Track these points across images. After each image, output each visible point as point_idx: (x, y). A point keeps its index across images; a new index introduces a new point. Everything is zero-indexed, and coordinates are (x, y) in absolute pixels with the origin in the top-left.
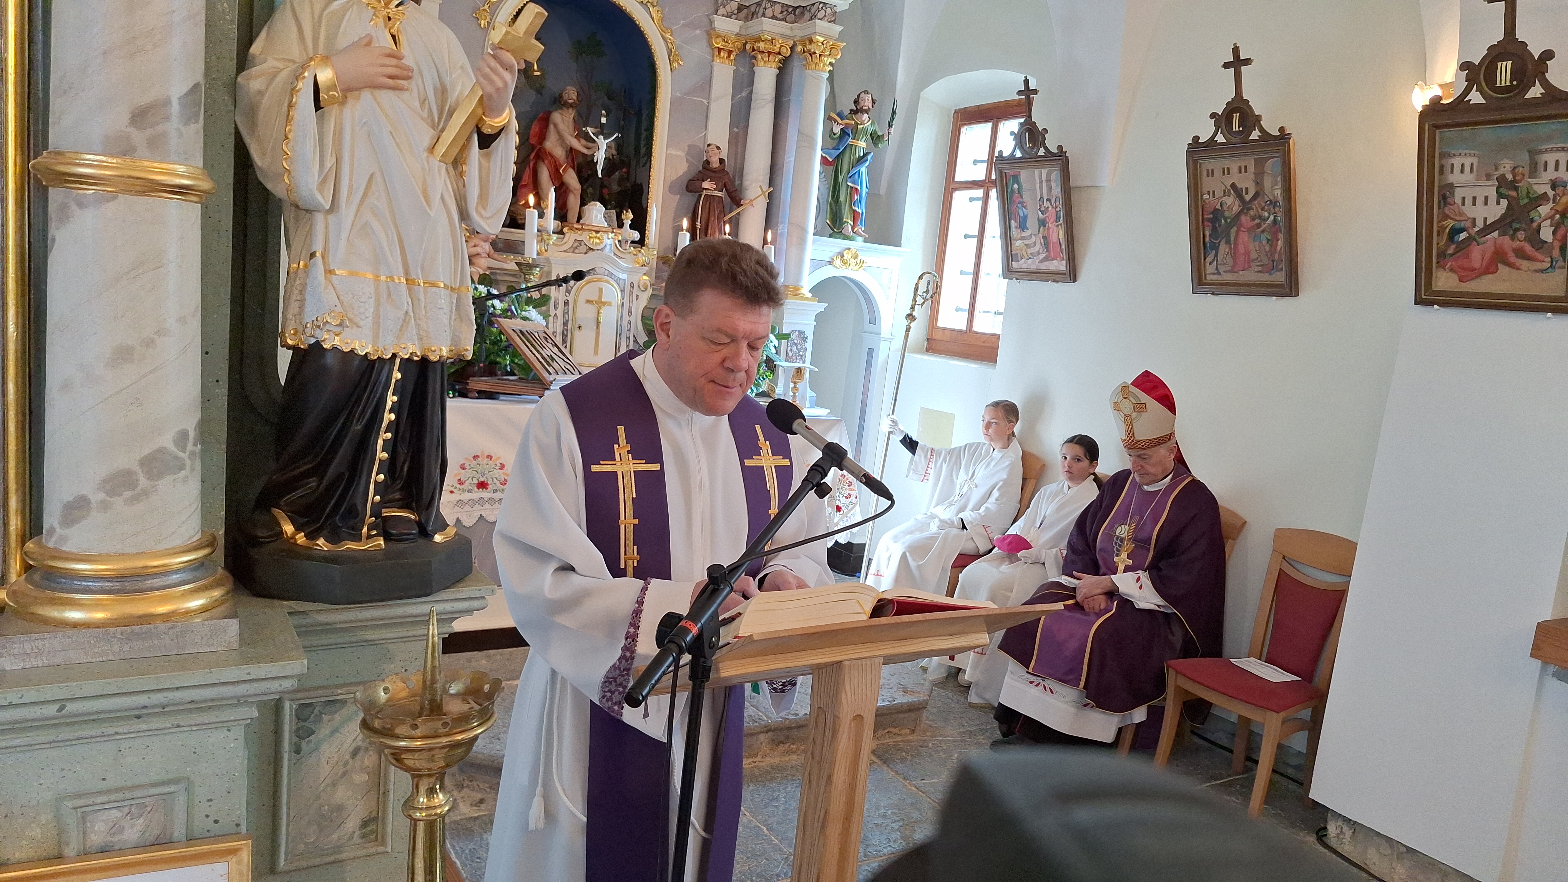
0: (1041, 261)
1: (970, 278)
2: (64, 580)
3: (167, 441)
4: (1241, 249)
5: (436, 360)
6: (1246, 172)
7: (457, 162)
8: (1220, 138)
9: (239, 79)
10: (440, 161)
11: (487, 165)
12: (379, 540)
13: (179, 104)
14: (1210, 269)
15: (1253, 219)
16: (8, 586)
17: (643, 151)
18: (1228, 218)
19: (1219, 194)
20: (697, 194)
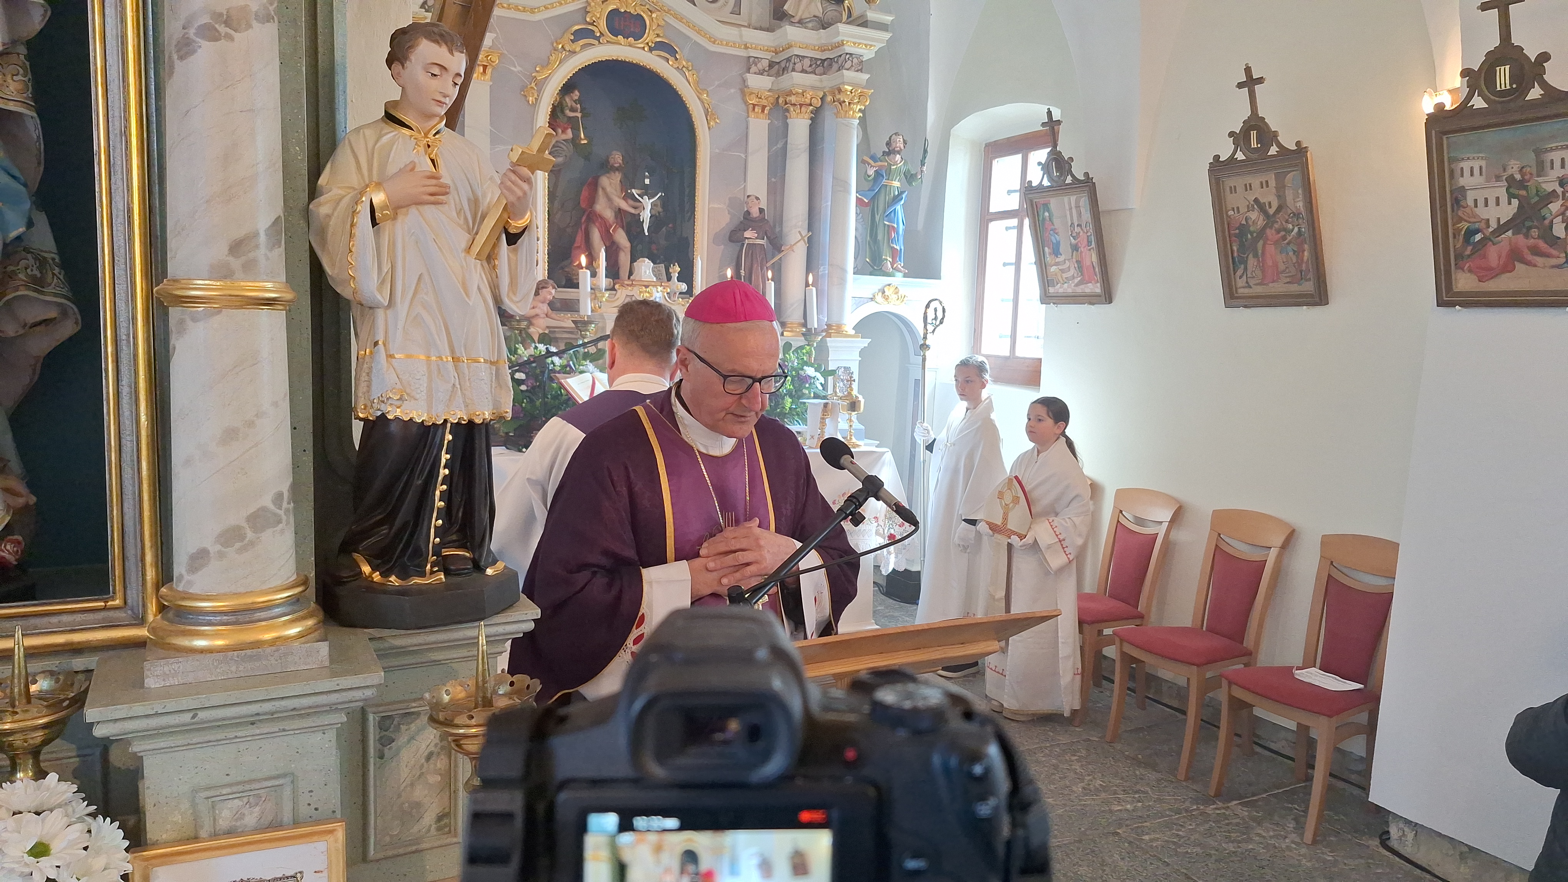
0: (1077, 285)
1: (1010, 305)
2: (191, 616)
3: (267, 501)
4: (1270, 263)
5: (480, 422)
7: (490, 258)
8: (1240, 156)
9: (311, 206)
10: (476, 258)
11: (515, 258)
12: (441, 575)
13: (266, 235)
14: (1241, 283)
15: (1278, 232)
16: (147, 625)
17: (687, 206)
18: (1254, 232)
19: (1243, 209)
20: (740, 243)
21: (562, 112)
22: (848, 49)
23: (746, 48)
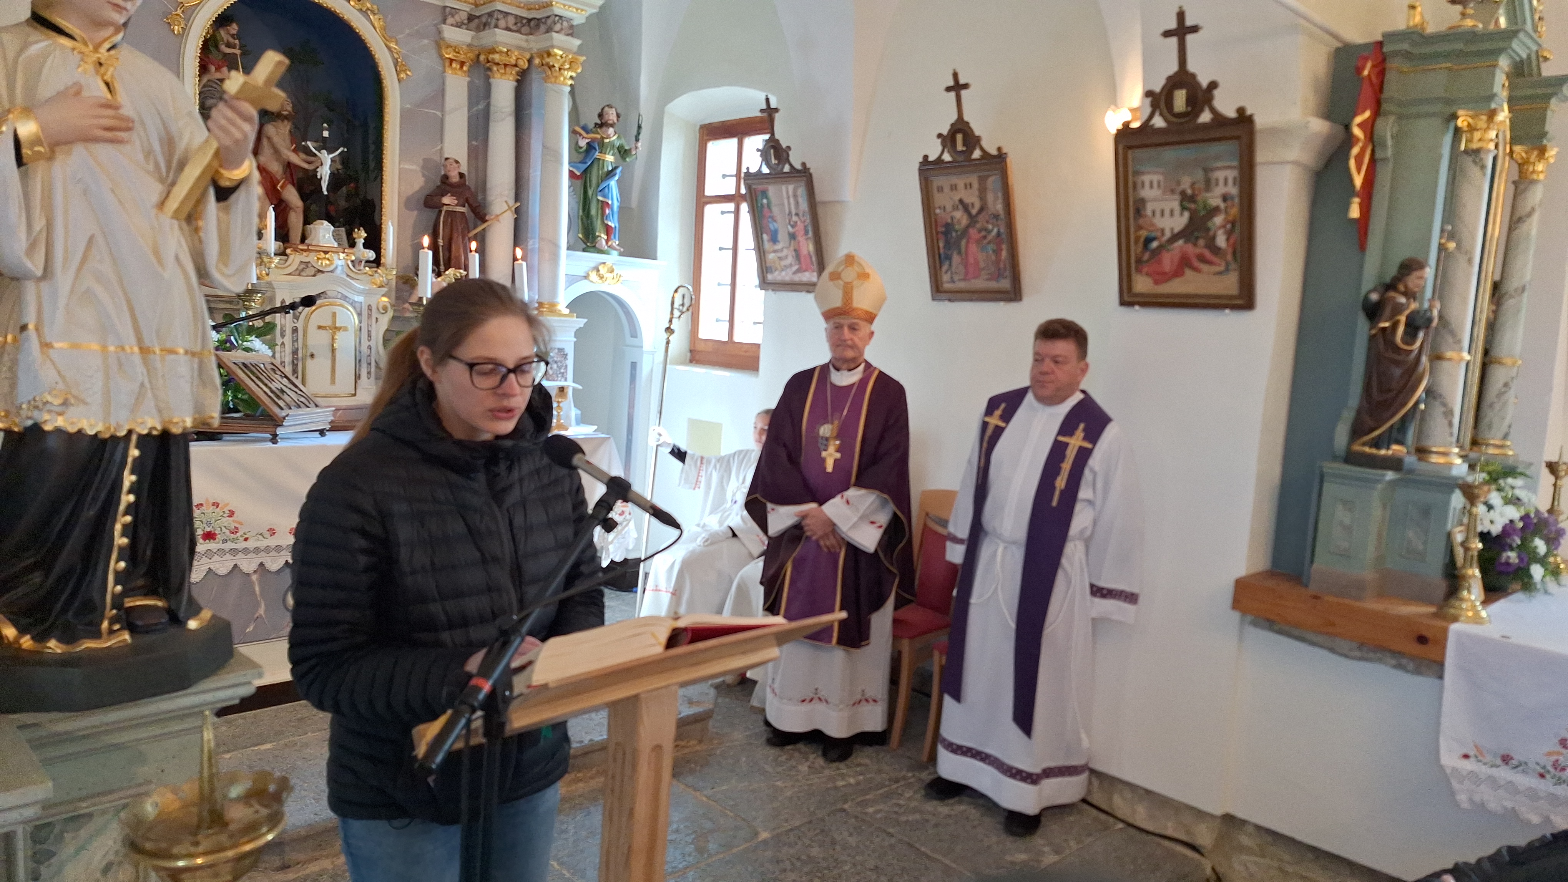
4: (971, 260)
5: (179, 432)
6: (971, 188)
7: (191, 218)
8: (947, 157)
10: (172, 218)
11: (226, 218)
12: (124, 634)
14: (946, 278)
15: (980, 231)
17: (372, 165)
18: (959, 231)
19: (949, 208)
20: (437, 210)
21: (217, 47)
22: (557, 10)
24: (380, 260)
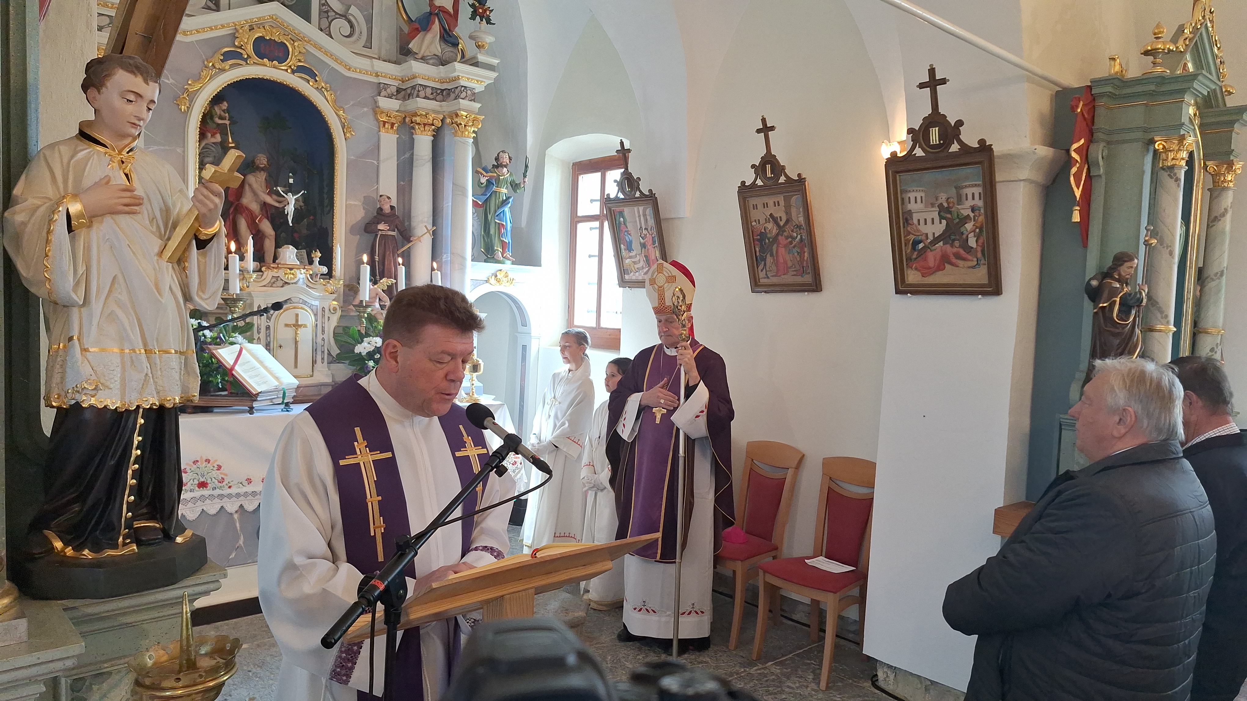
1: (596, 287)
4: (781, 260)
5: (172, 405)
6: (779, 205)
7: (180, 261)
8: (759, 182)
9: (6, 214)
10: (167, 262)
11: (204, 261)
12: (133, 546)
14: (762, 274)
15: (787, 238)
17: (326, 202)
18: (770, 238)
19: (762, 221)
20: (374, 235)
21: (212, 119)
22: (463, 83)
23: (377, 76)
24: (332, 273)
